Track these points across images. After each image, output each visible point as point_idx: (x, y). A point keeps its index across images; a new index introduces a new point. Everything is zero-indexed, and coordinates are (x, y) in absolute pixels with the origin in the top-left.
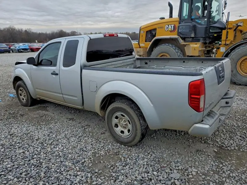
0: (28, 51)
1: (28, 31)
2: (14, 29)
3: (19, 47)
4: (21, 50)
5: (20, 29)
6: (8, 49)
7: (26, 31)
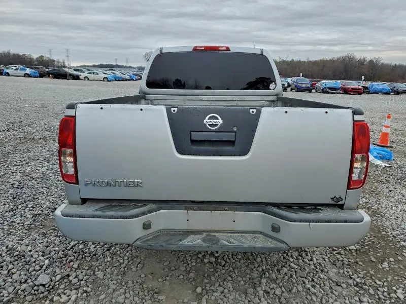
0: (338, 91)
1: (375, 61)
2: (353, 59)
3: (325, 85)
4: (328, 90)
5: (362, 58)
6: (309, 86)
7: (371, 61)
